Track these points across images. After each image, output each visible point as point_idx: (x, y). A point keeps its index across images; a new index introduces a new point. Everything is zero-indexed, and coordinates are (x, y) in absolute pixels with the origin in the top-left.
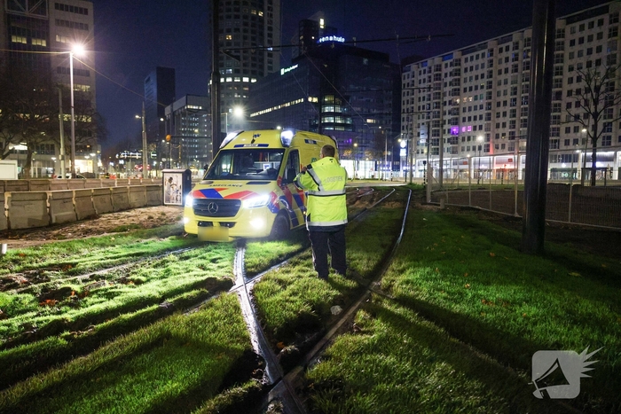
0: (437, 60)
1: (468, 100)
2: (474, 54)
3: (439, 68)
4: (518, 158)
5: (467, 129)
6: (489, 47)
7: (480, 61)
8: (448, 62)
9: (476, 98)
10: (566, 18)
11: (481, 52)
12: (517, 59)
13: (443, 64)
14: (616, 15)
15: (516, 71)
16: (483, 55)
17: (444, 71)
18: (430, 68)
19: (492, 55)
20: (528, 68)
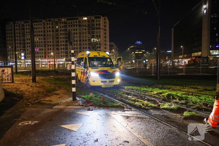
0: (22, 23)
1: (36, 39)
2: (38, 23)
3: (23, 26)
4: (56, 60)
5: (37, 50)
6: (43, 22)
7: (40, 26)
8: (27, 24)
9: (39, 39)
10: (67, 19)
11: (40, 23)
12: (53, 28)
13: (25, 24)
14: (80, 21)
15: (53, 32)
16: (41, 24)
17: (26, 27)
18: (19, 25)
19: (44, 25)
20: (57, 32)
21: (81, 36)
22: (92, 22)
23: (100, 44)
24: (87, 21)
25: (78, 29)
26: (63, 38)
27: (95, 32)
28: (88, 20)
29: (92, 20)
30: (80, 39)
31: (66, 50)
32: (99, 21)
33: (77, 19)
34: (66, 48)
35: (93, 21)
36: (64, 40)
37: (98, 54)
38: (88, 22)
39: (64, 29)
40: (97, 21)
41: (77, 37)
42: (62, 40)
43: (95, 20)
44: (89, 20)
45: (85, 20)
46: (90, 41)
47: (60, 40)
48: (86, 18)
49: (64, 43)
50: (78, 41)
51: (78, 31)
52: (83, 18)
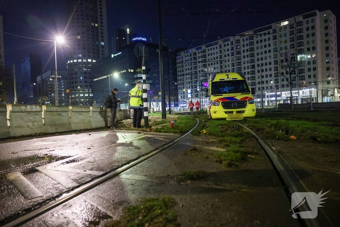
0: (194, 50)
1: (211, 69)
2: (212, 47)
3: (195, 54)
7: (215, 50)
8: (200, 51)
9: (215, 69)
10: (254, 31)
11: (215, 46)
12: (233, 50)
13: (197, 52)
14: (276, 30)
15: (233, 55)
16: (217, 48)
17: (198, 55)
18: (191, 54)
19: (221, 47)
20: (238, 54)
21: (277, 54)
22: (297, 26)
23: (314, 62)
24: (288, 27)
25: (272, 44)
26: (248, 63)
27: (305, 43)
28: (290, 25)
29: (297, 23)
30: (276, 59)
31: (253, 80)
32: (313, 21)
33: (270, 28)
34: (253, 77)
35: (300, 23)
36: (249, 64)
37: (227, 76)
38: (290, 28)
39: (248, 47)
40: (307, 22)
41: (270, 57)
42: (246, 65)
43: (305, 21)
44: (293, 25)
45: (285, 27)
46: (294, 61)
47: (243, 66)
48: (286, 23)
49: (249, 70)
50: (273, 63)
51: (272, 48)
52: (280, 23)
